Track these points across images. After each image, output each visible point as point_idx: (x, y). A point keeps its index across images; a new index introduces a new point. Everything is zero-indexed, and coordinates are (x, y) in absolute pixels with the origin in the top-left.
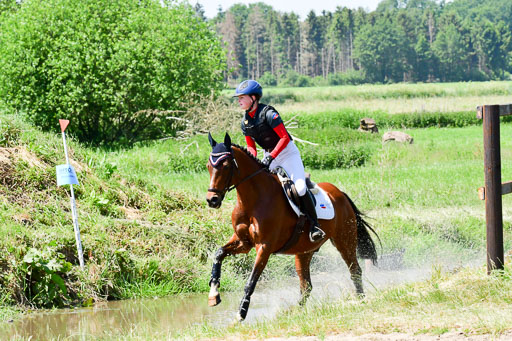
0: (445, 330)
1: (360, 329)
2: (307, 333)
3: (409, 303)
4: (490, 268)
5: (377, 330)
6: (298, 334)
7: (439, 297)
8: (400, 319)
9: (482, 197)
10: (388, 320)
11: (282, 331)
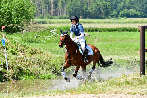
0: (135, 94)
1: (108, 92)
2: (92, 93)
3: (119, 85)
4: (141, 74)
5: (114, 93)
6: (89, 93)
7: (127, 83)
8: (119, 89)
9: (139, 53)
10: (116, 90)
11: (83, 92)
